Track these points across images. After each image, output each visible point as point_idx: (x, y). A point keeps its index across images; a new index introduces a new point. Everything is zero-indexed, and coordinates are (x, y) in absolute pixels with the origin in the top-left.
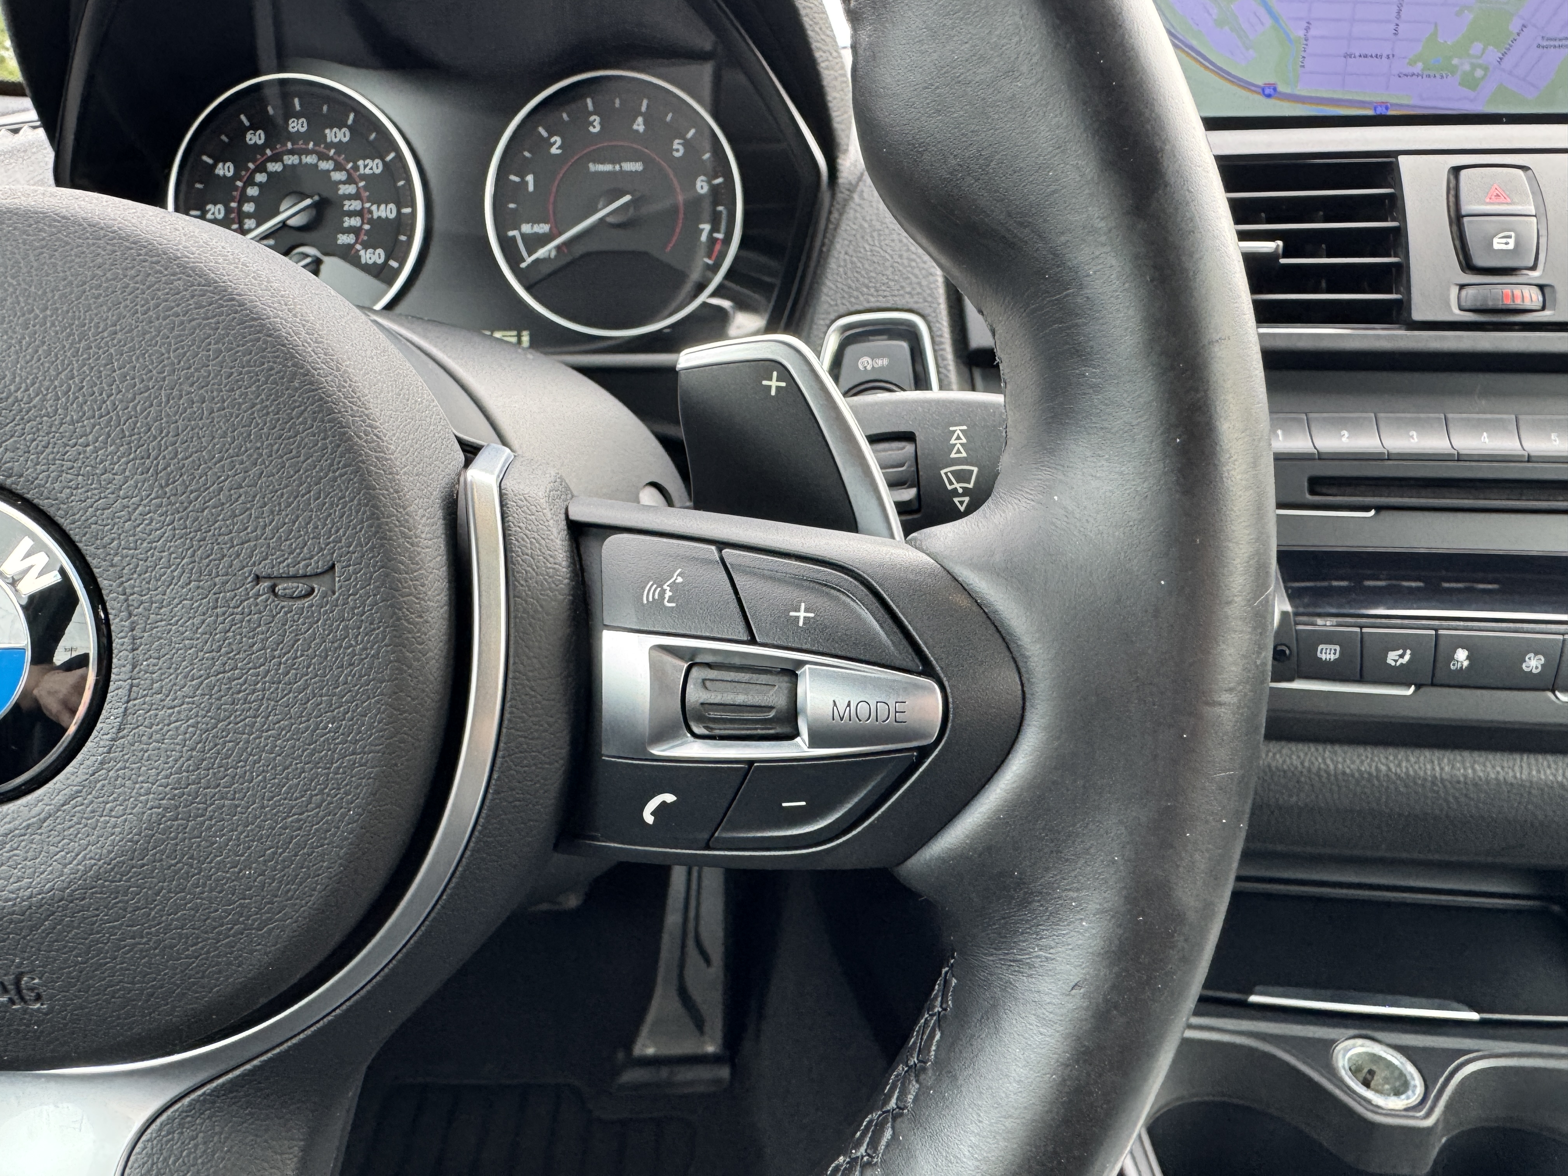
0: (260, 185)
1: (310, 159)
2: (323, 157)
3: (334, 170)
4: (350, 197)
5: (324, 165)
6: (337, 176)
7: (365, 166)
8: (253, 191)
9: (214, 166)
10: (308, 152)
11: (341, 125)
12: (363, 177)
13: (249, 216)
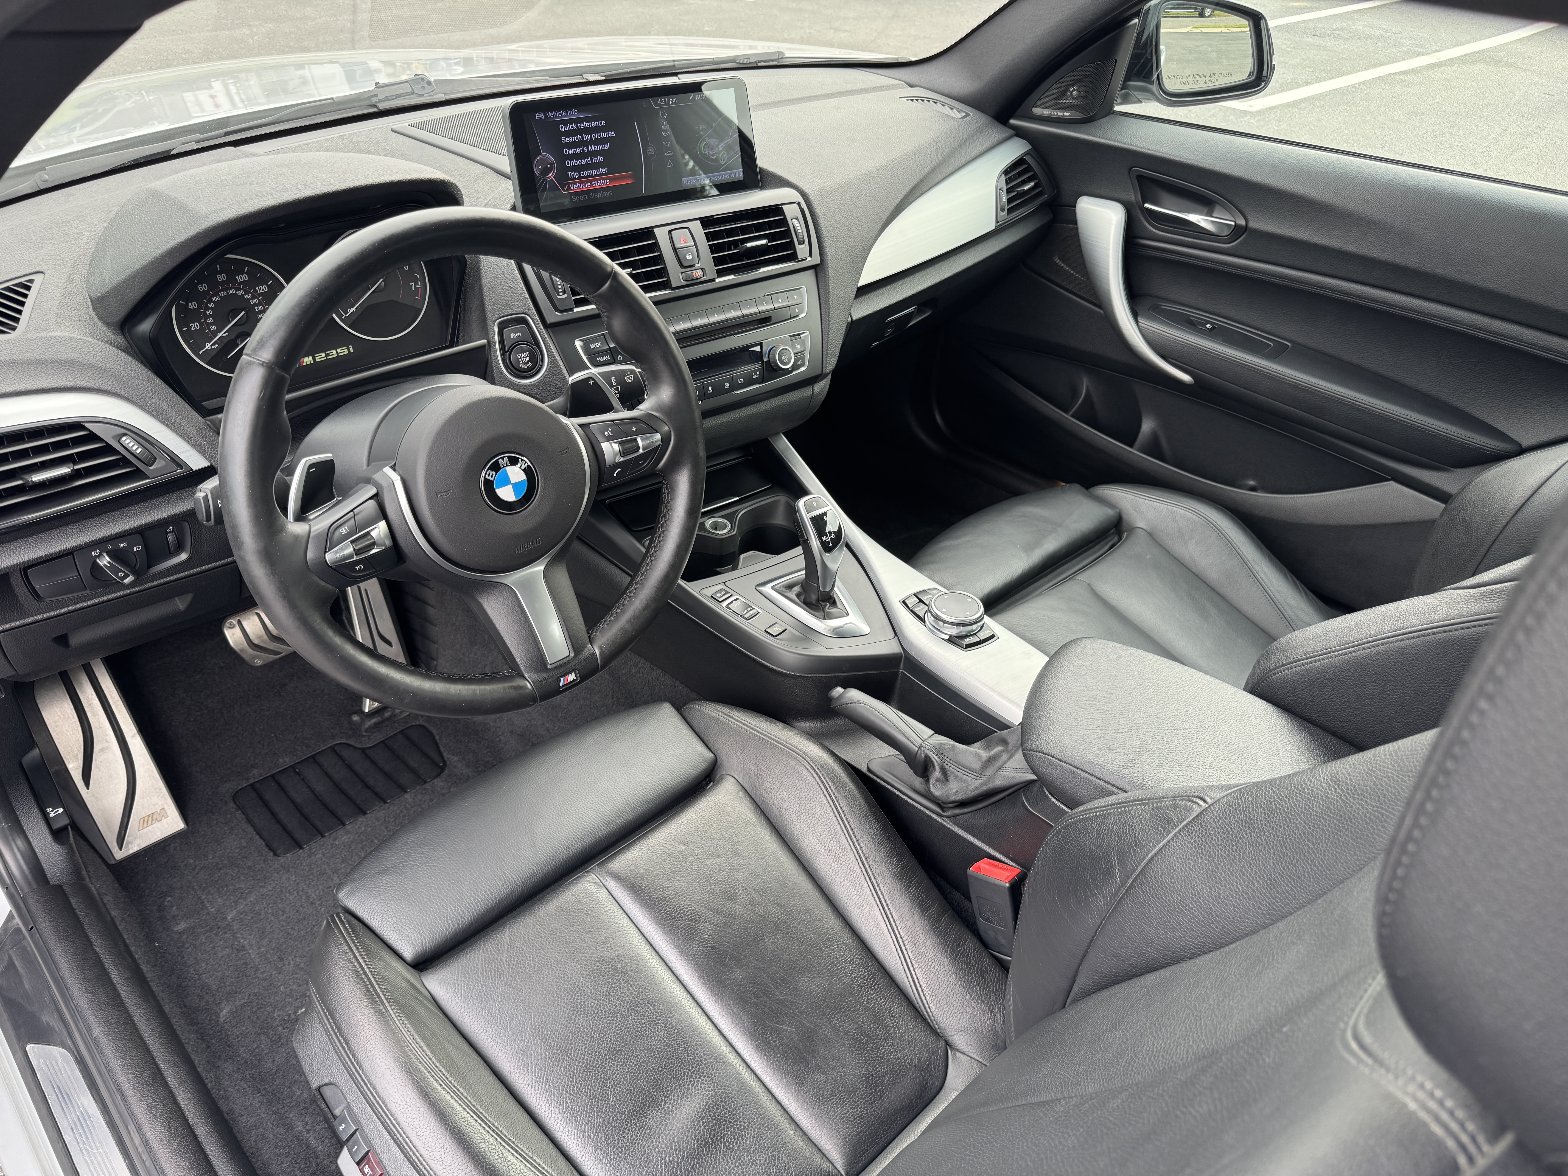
0: (211, 308)
1: (232, 291)
2: (238, 289)
3: (245, 294)
4: (257, 305)
5: (240, 293)
6: (247, 296)
7: (260, 290)
8: (209, 312)
9: (187, 304)
10: (231, 288)
11: (243, 273)
12: (260, 294)
13: (212, 324)
